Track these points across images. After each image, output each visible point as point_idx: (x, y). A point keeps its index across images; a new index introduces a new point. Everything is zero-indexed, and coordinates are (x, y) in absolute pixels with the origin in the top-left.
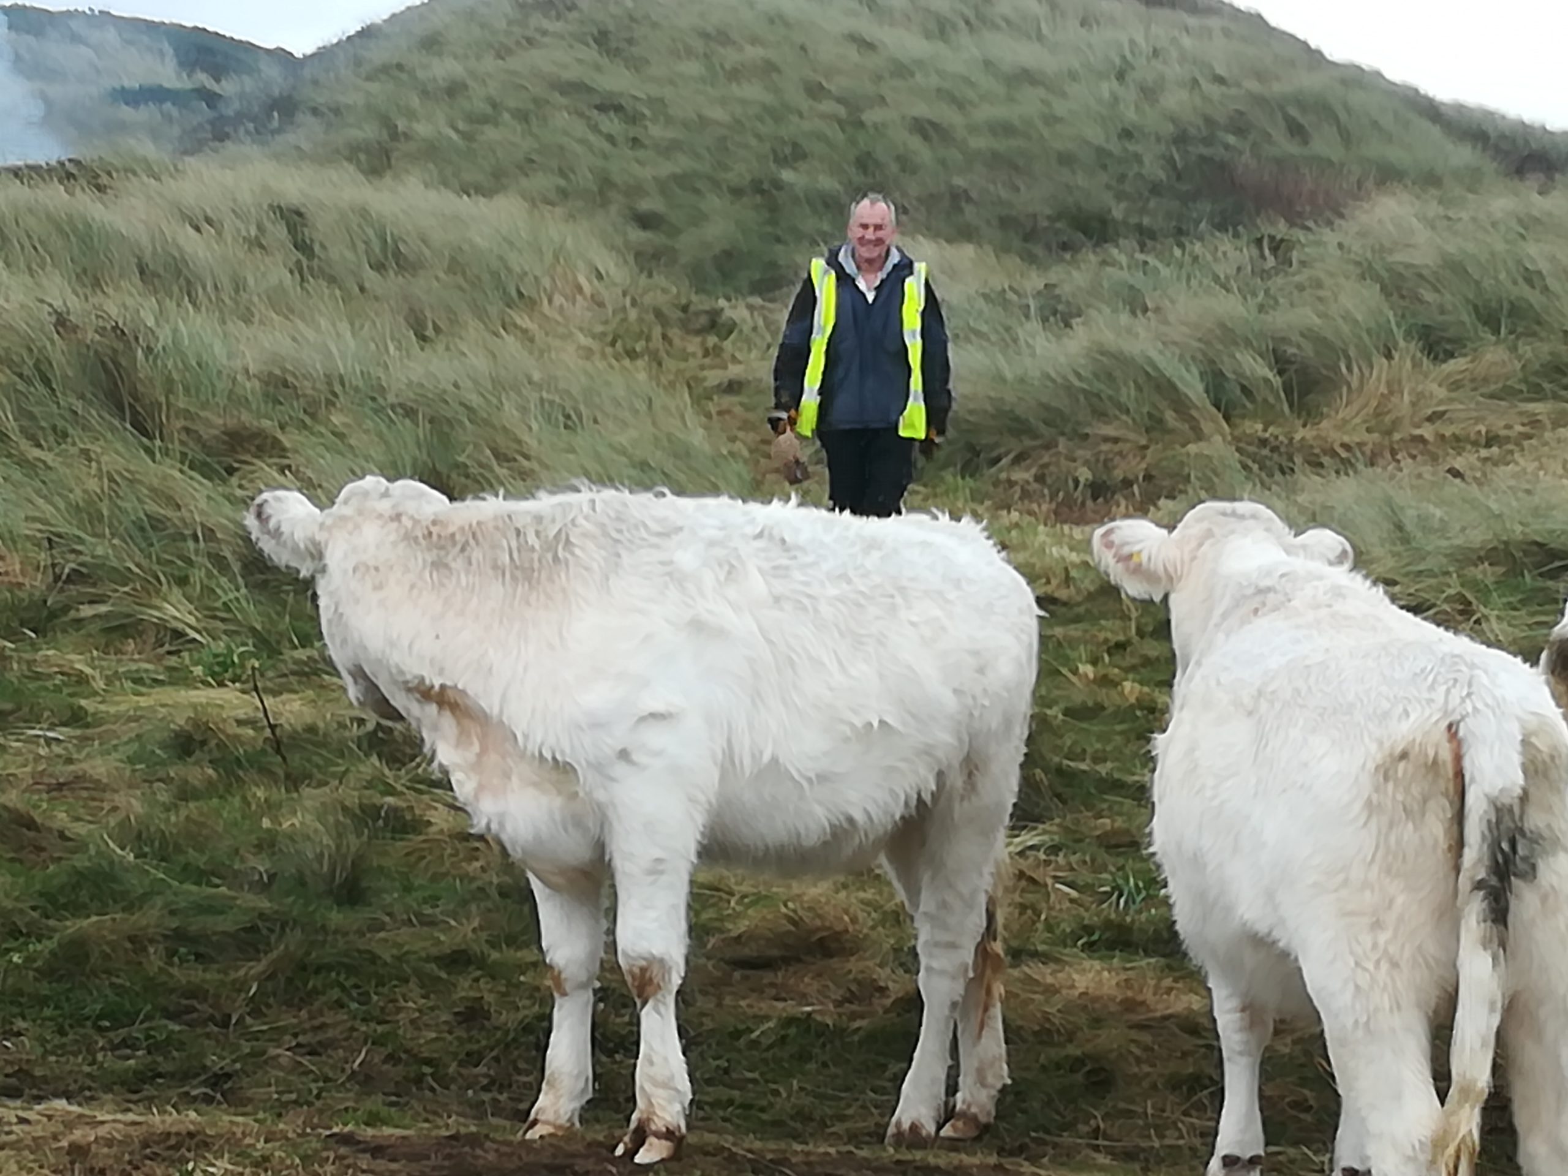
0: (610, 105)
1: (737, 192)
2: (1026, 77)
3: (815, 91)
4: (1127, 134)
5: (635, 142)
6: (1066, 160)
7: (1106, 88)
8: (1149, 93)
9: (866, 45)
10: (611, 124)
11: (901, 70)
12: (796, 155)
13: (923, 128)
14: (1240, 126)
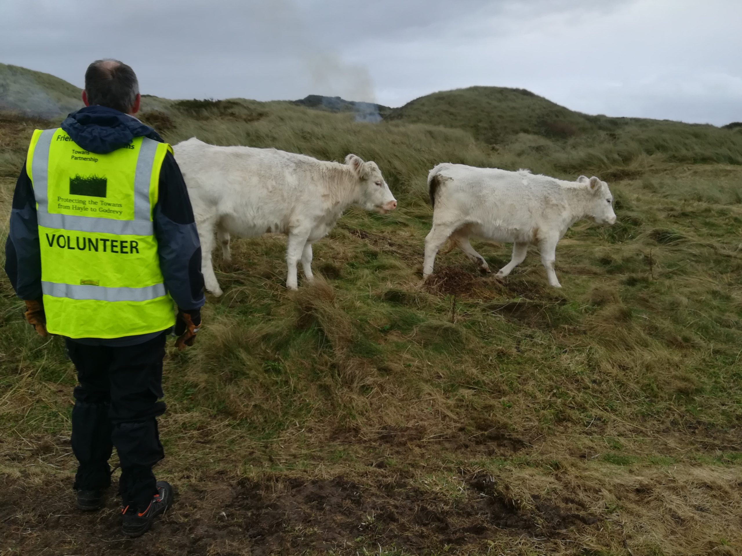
0: (451, 114)
1: (472, 127)
2: (514, 108)
3: (482, 111)
4: (530, 117)
5: (456, 120)
6: (521, 121)
7: (527, 110)
8: (533, 110)
9: (490, 104)
10: (452, 117)
11: (495, 107)
12: (480, 121)
13: (500, 117)
14: (548, 115)
